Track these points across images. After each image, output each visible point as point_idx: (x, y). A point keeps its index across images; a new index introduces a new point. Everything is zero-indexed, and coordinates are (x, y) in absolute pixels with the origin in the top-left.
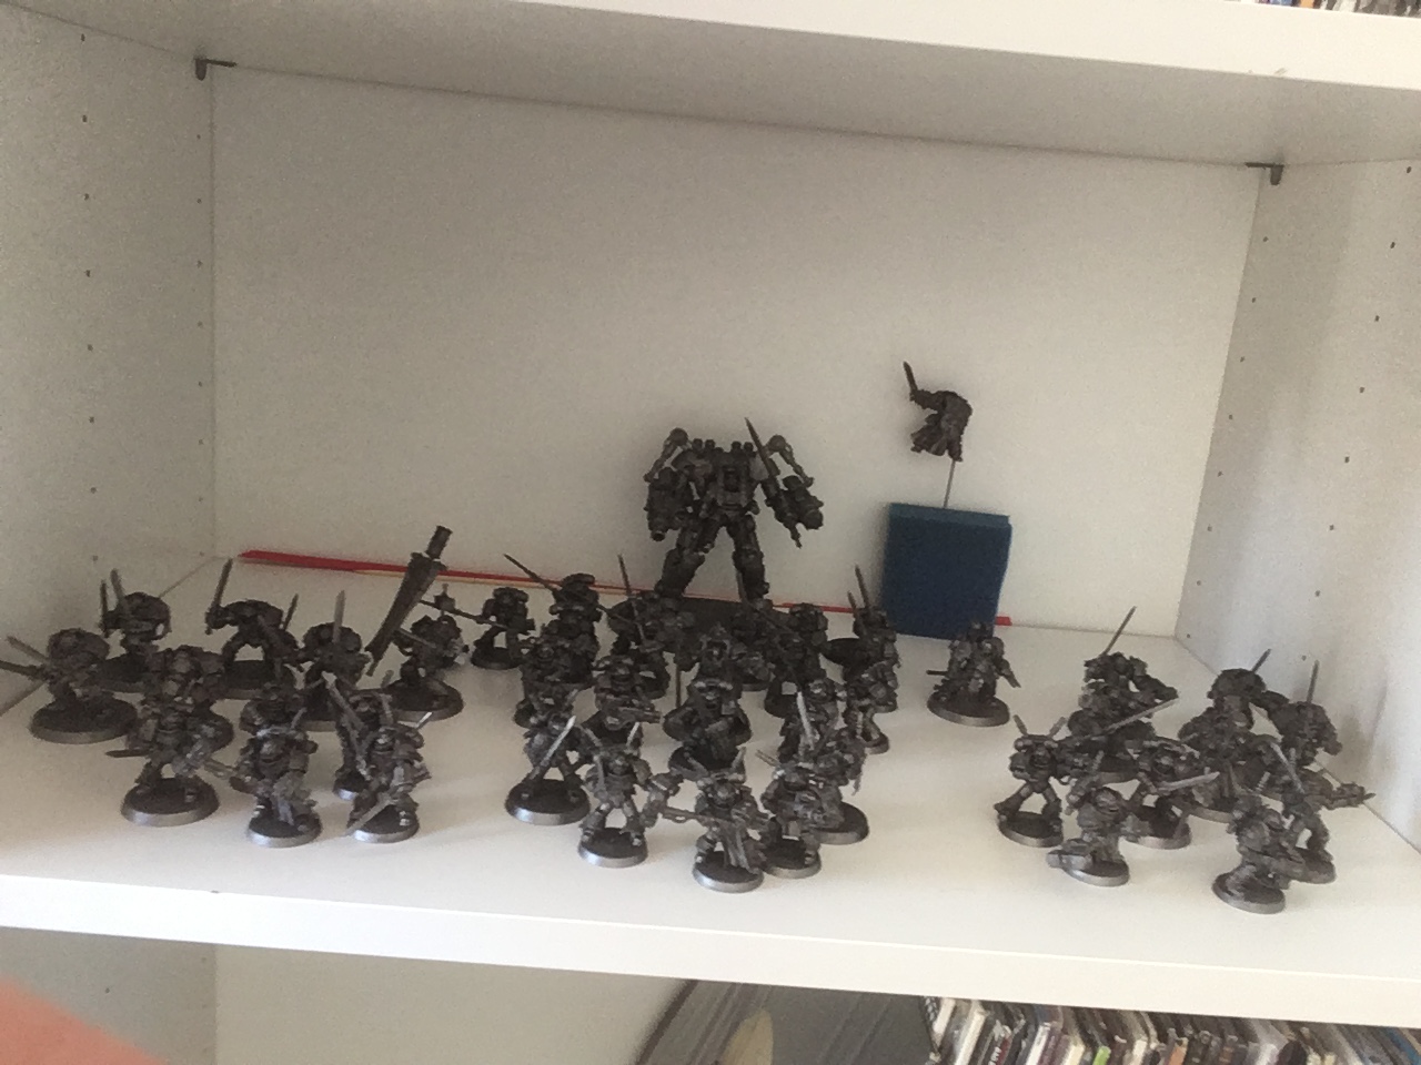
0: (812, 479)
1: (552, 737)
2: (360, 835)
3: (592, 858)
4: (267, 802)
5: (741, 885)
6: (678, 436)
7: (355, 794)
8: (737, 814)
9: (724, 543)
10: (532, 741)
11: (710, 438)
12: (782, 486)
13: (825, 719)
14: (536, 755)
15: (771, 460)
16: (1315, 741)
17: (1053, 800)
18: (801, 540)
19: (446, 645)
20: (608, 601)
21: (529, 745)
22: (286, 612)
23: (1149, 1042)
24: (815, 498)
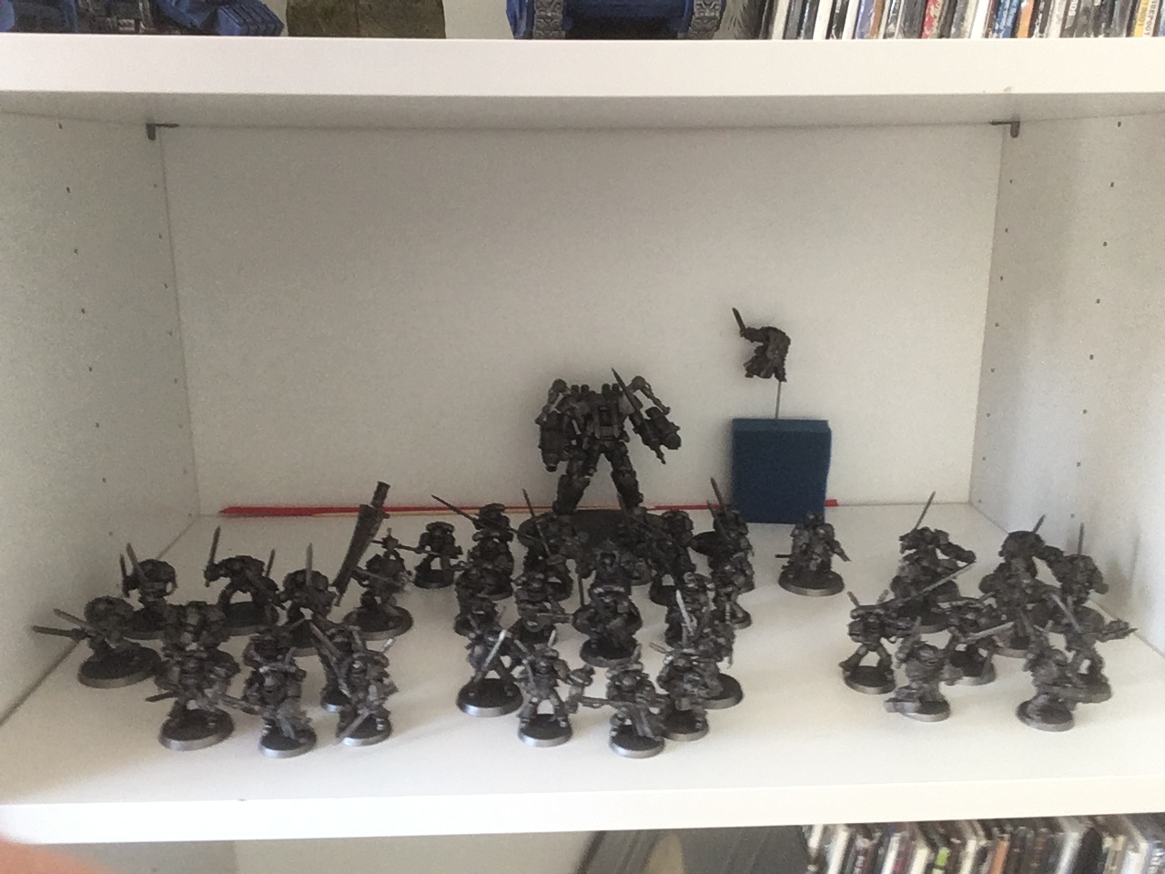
0: (669, 408)
1: (489, 646)
2: (348, 741)
3: (530, 741)
4: (272, 722)
5: (646, 752)
6: (559, 385)
7: (340, 708)
8: (640, 697)
10: (473, 651)
11: (584, 383)
12: (645, 416)
13: (699, 607)
14: (477, 662)
15: (635, 397)
16: (1087, 584)
17: (884, 656)
18: (666, 458)
19: (395, 577)
20: (516, 521)
21: (471, 655)
22: (267, 564)
23: (978, 840)
24: (673, 424)
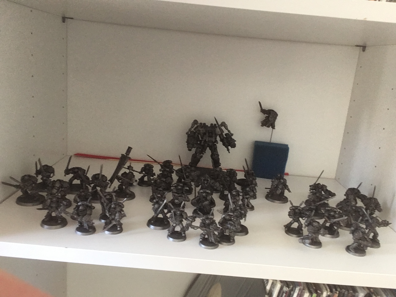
0: (233, 134)
1: (160, 205)
2: (107, 232)
3: (171, 239)
4: (81, 223)
5: (212, 247)
6: (195, 122)
8: (211, 227)
9: (208, 152)
10: (154, 206)
11: (204, 122)
12: (224, 136)
13: (236, 201)
14: (155, 210)
15: (221, 129)
16: (375, 208)
18: (230, 151)
20: (176, 168)
22: (86, 170)
23: (327, 292)
24: (234, 139)
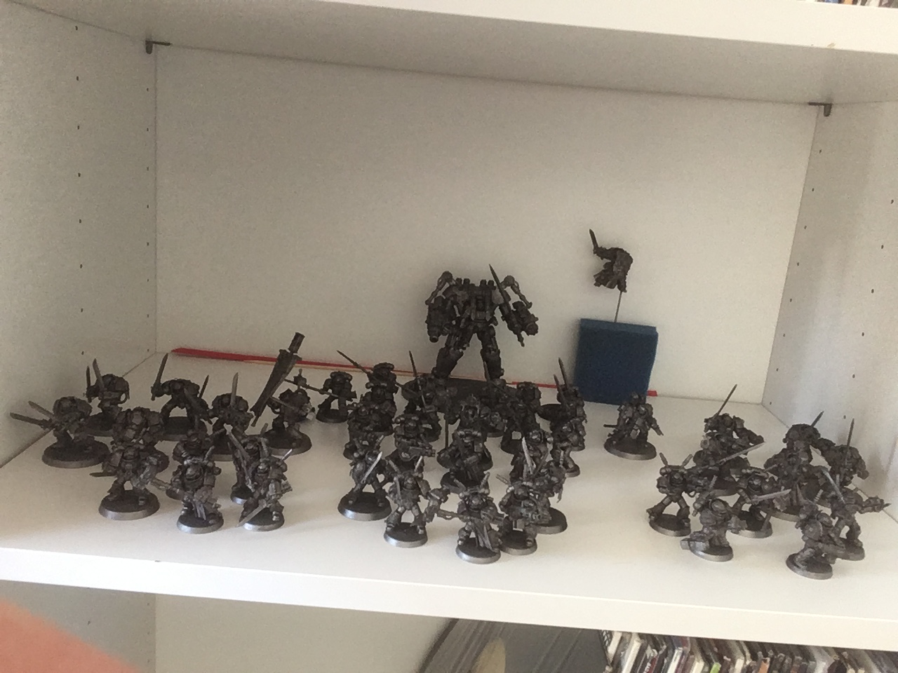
0: (531, 304)
1: (368, 465)
2: (248, 526)
3: (393, 541)
4: (190, 505)
5: (486, 559)
6: (447, 276)
8: (484, 514)
9: (476, 344)
10: (355, 467)
11: (467, 278)
12: (512, 308)
13: (540, 455)
14: (357, 476)
15: (505, 291)
16: (851, 470)
17: (684, 507)
18: (524, 342)
19: (301, 407)
20: (402, 380)
21: (353, 470)
22: (201, 386)
23: (745, 660)
24: (533, 315)
